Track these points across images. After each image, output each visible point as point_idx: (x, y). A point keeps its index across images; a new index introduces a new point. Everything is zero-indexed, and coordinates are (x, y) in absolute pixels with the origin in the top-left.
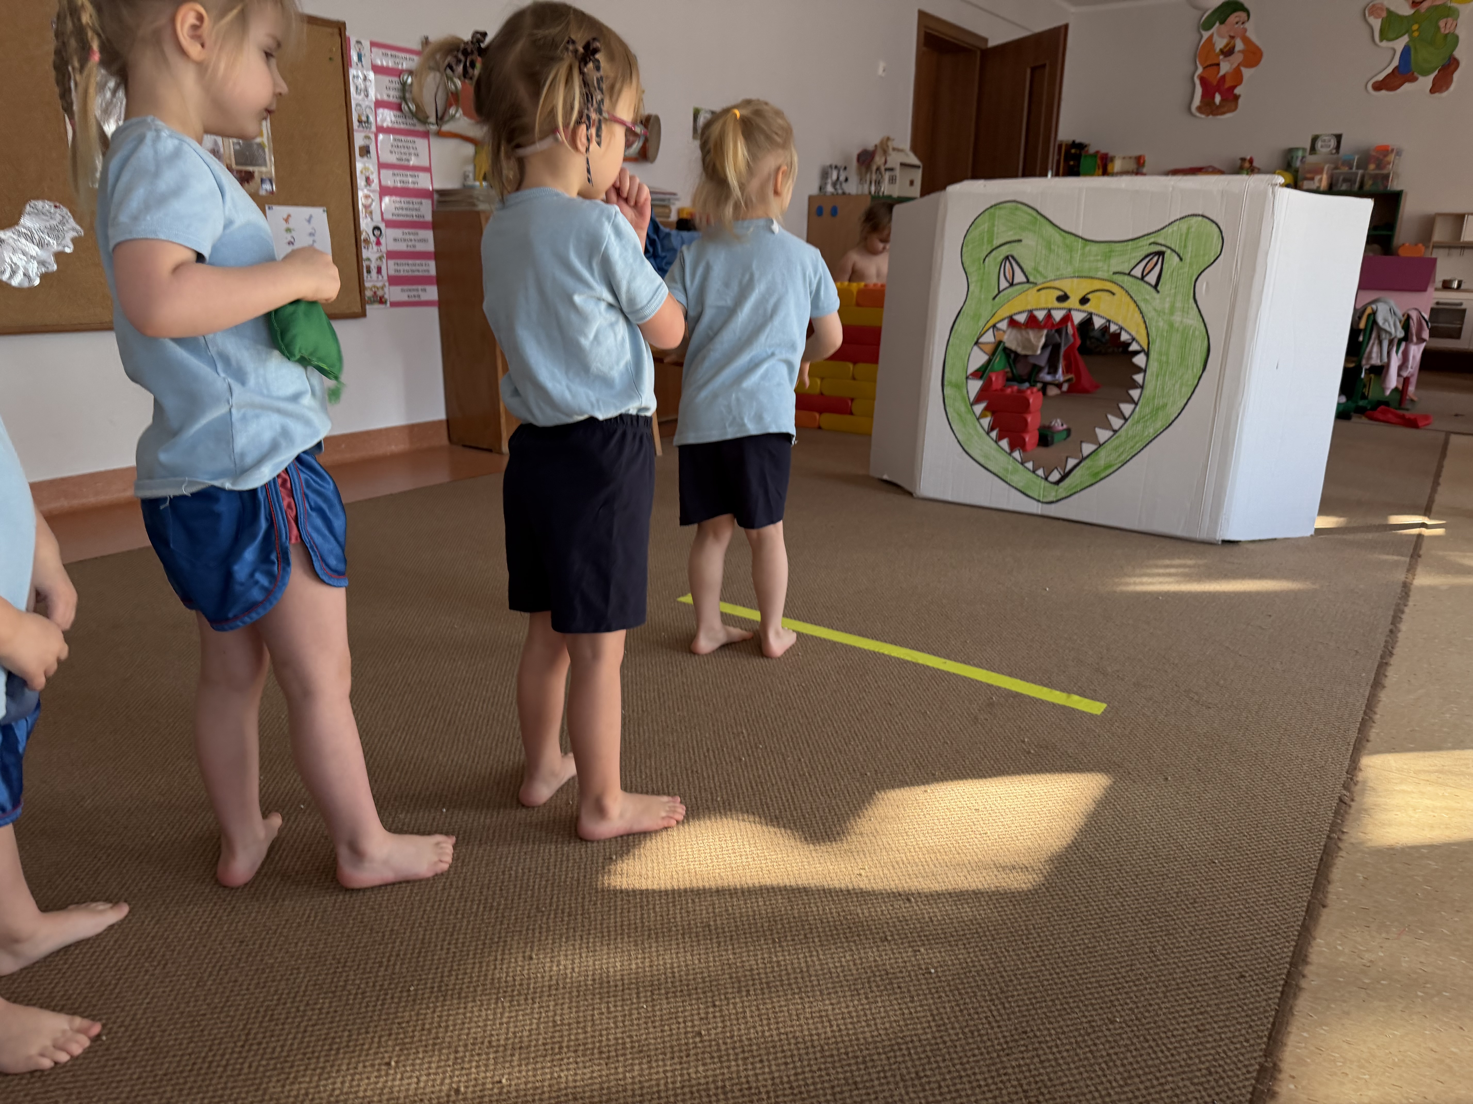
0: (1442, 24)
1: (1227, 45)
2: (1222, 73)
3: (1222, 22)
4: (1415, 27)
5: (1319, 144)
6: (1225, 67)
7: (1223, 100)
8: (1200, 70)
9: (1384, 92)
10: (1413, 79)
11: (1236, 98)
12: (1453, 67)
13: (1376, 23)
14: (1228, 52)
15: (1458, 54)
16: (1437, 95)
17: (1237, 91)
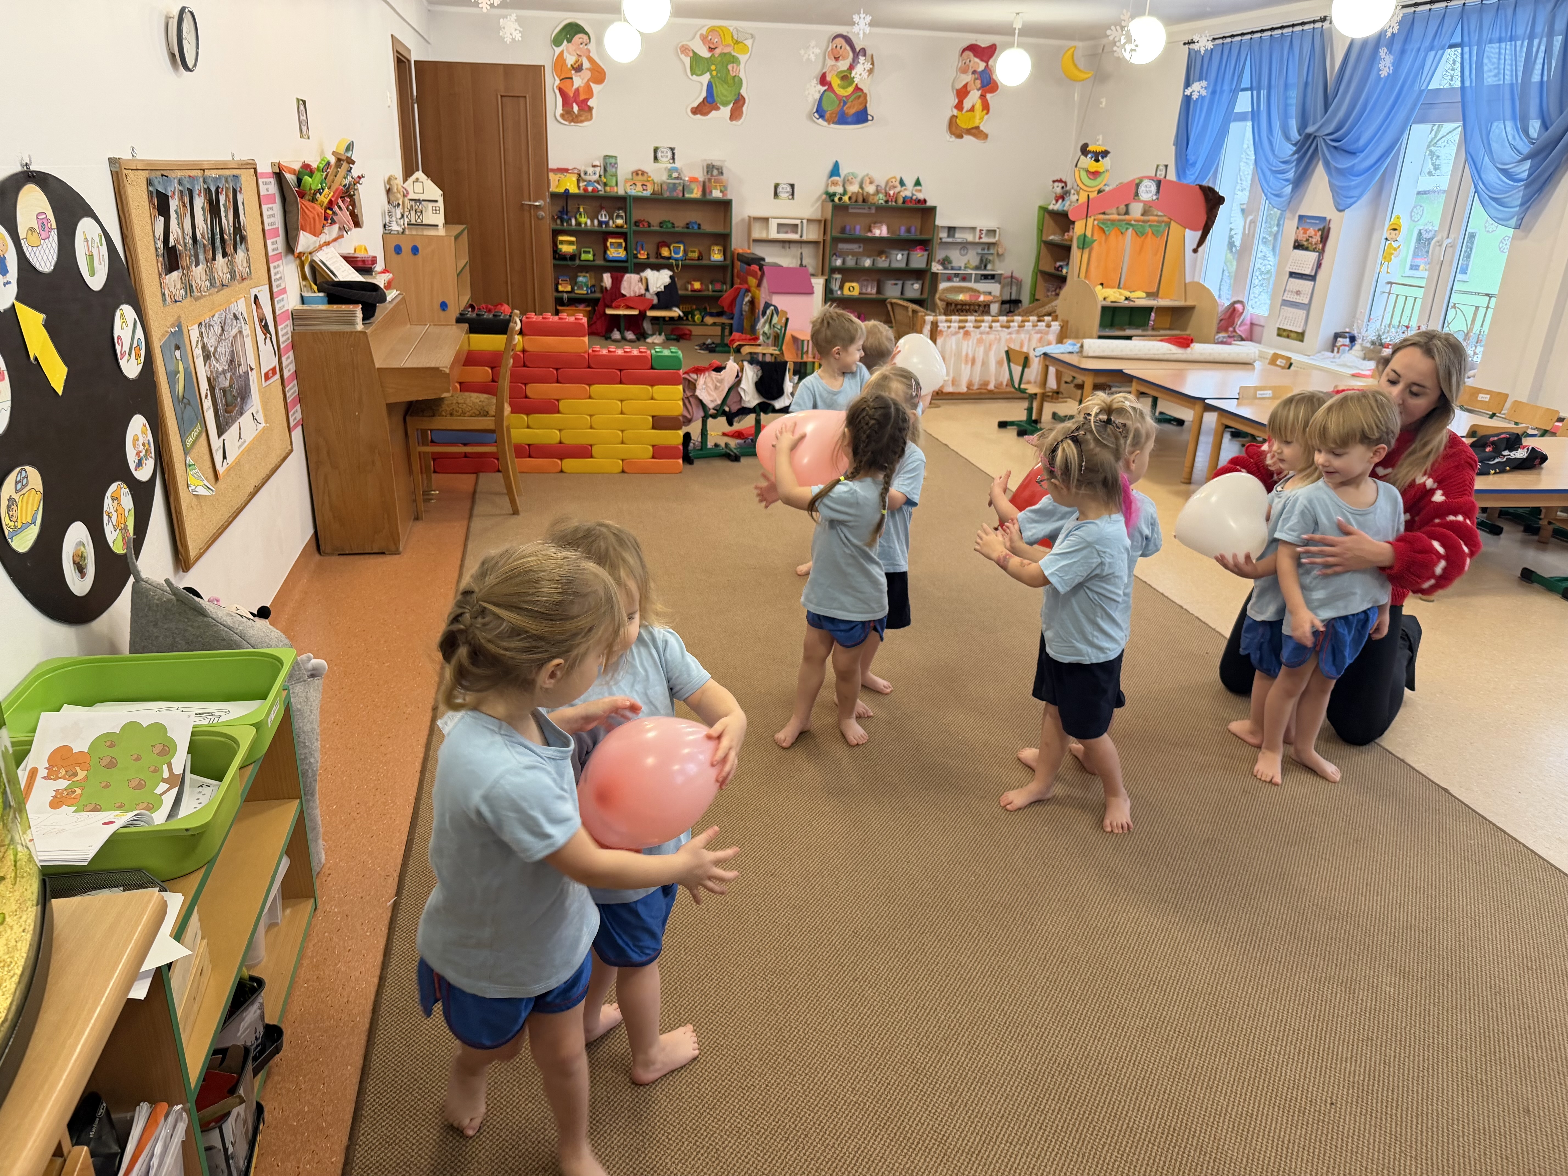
0: (730, 67)
1: (577, 62)
2: (576, 86)
3: (569, 41)
4: (713, 67)
5: (659, 155)
6: (578, 81)
7: (579, 110)
8: (558, 82)
9: (699, 116)
10: (718, 109)
11: (590, 109)
12: (741, 102)
13: (687, 61)
14: (578, 68)
15: (743, 92)
16: (734, 122)
17: (590, 103)
